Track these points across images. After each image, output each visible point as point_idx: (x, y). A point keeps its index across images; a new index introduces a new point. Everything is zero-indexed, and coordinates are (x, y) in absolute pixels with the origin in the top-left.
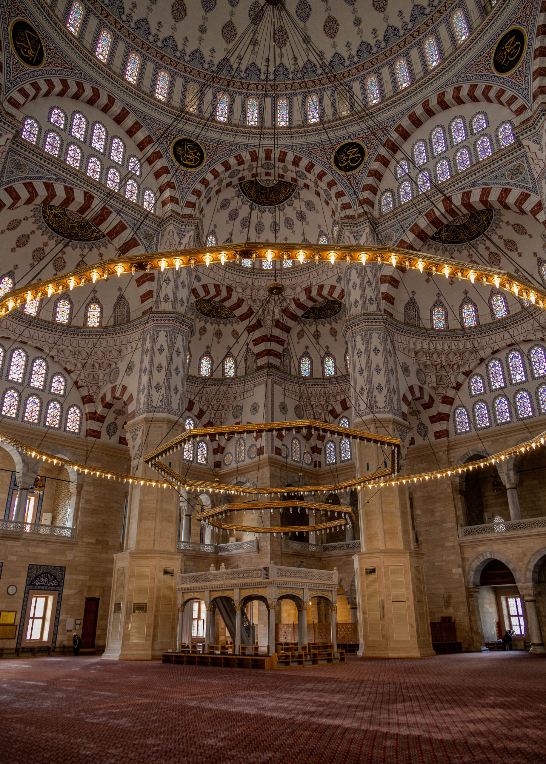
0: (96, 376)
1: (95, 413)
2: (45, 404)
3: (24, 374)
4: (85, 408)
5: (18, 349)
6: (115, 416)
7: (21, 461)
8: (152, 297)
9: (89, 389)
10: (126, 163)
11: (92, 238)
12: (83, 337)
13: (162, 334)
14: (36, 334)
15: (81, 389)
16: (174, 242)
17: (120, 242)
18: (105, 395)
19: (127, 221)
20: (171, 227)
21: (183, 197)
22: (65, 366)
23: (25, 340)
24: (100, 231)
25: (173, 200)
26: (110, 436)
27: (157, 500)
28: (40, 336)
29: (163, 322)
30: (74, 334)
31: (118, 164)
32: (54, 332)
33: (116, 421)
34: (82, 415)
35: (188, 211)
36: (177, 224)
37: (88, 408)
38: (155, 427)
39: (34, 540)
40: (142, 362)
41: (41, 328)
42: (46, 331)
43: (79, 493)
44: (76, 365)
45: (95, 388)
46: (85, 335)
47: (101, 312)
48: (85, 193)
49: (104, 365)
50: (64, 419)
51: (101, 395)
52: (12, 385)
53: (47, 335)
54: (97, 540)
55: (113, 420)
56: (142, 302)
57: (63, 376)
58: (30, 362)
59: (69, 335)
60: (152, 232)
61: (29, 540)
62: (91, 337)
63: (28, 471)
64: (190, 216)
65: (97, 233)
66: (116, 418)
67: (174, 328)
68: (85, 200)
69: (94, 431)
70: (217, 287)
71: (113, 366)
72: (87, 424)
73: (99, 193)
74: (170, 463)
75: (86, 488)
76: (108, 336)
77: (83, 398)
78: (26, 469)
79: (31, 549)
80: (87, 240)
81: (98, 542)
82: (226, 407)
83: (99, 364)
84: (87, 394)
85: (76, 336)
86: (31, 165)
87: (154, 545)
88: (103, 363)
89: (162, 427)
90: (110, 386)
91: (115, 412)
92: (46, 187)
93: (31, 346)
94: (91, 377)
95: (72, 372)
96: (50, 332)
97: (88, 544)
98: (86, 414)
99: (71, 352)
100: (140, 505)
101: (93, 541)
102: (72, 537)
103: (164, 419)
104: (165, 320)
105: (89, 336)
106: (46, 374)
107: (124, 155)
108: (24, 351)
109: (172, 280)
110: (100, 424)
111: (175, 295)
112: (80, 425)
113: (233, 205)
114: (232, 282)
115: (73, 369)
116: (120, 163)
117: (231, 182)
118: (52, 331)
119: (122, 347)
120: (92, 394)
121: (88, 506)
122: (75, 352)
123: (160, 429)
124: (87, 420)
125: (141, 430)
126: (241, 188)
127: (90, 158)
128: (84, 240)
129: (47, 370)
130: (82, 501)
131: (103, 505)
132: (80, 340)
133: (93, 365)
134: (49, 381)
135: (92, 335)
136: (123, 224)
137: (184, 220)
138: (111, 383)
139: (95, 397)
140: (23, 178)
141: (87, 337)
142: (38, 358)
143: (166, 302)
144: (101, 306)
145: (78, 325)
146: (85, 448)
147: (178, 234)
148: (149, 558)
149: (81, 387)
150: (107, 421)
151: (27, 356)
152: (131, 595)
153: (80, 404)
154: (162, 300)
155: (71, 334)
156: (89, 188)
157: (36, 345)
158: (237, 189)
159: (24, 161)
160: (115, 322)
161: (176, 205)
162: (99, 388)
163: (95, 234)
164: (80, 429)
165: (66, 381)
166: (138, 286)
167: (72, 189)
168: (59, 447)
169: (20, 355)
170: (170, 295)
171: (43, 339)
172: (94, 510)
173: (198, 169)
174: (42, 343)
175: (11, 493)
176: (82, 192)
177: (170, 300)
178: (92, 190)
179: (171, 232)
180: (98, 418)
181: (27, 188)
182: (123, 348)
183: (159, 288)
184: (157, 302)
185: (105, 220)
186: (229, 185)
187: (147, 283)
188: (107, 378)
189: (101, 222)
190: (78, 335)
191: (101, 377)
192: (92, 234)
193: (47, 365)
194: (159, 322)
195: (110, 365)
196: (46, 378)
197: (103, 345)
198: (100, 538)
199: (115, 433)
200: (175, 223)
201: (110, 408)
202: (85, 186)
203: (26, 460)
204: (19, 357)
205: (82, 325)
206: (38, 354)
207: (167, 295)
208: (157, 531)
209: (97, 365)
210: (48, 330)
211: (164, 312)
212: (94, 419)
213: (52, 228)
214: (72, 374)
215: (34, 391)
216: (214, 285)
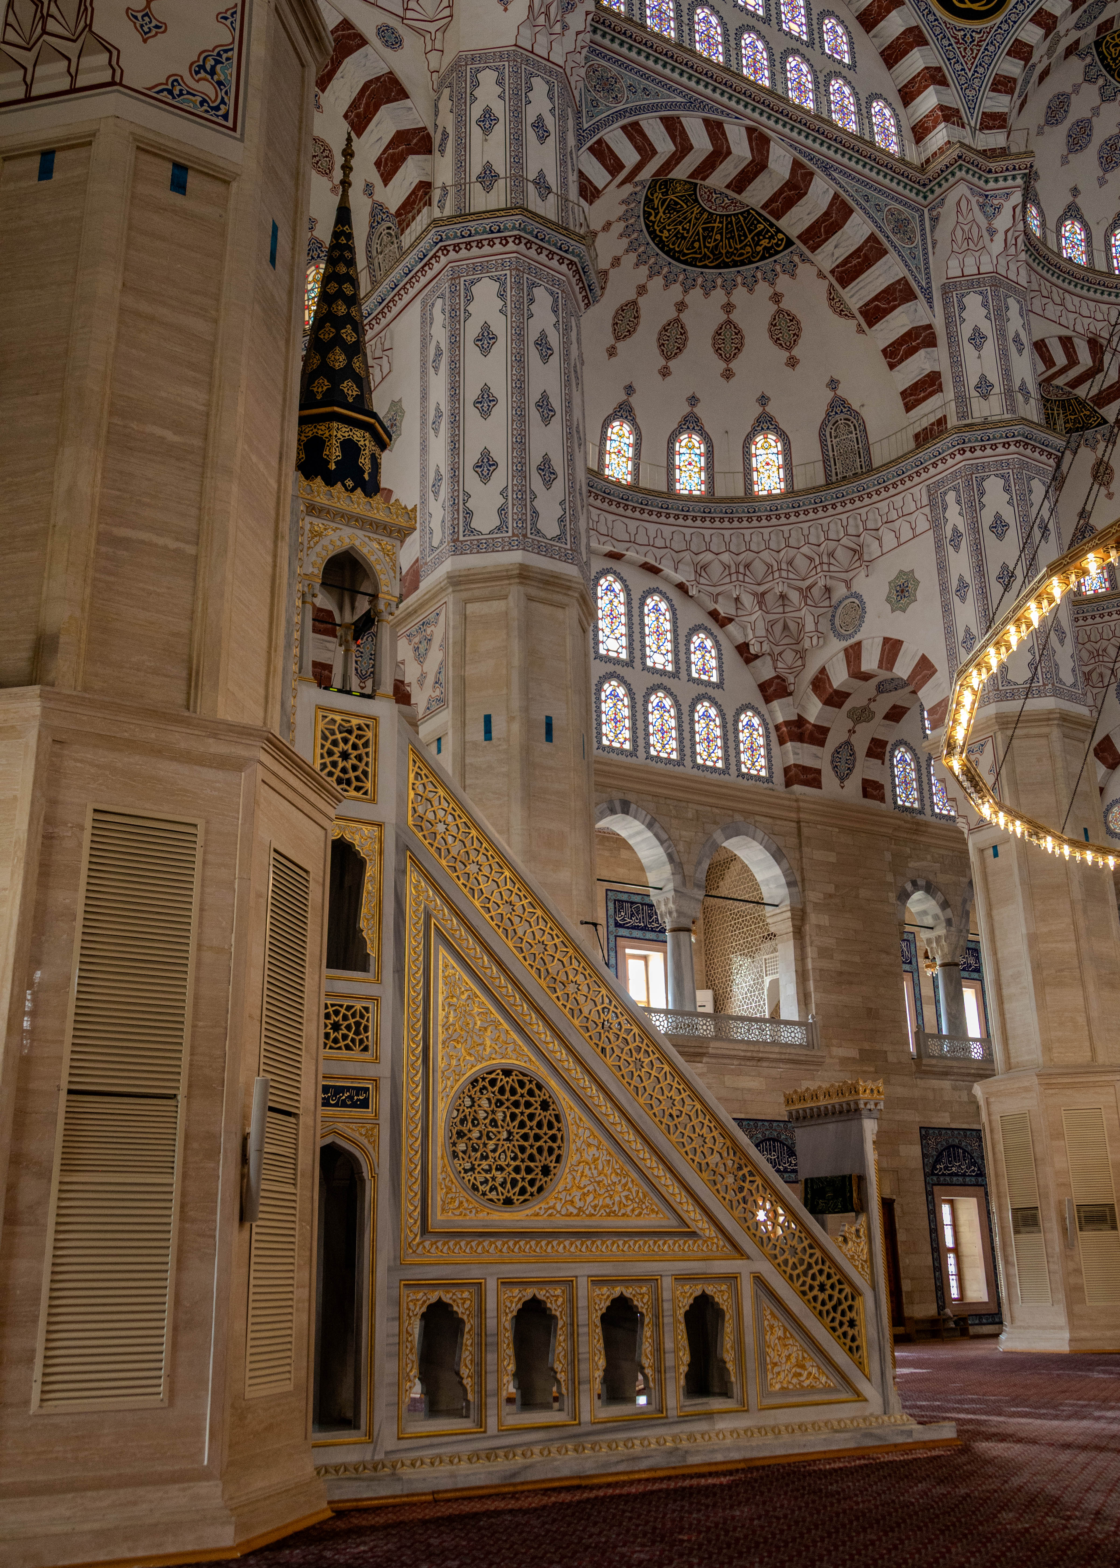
0: (792, 626)
1: (801, 721)
2: (685, 709)
3: (630, 636)
4: (771, 712)
5: (604, 573)
6: (850, 724)
7: (665, 858)
8: (940, 389)
9: (775, 661)
10: (816, 36)
11: (755, 253)
12: (755, 523)
13: (994, 486)
14: (642, 531)
15: (758, 662)
16: (975, 230)
17: (838, 252)
18: (823, 670)
19: (851, 193)
20: (962, 189)
21: (971, 105)
22: (712, 606)
23: (619, 548)
24: (779, 231)
25: (948, 114)
26: (842, 779)
27: (1076, 930)
28: (652, 534)
29: (989, 451)
30: (731, 520)
31: (802, 42)
32: (681, 521)
33: (853, 740)
34: (766, 729)
35: (995, 139)
36: (975, 180)
37: (781, 711)
38: (1027, 736)
39: (734, 1057)
40: (942, 567)
41: (651, 513)
42: (663, 519)
43: (799, 933)
44: (737, 599)
45: (789, 656)
46: (759, 519)
47: (787, 453)
48: (750, 130)
49: (816, 591)
50: (731, 744)
51: (811, 671)
52: (610, 668)
53: (667, 531)
54: (861, 1051)
55: (844, 737)
56: (908, 408)
57: (710, 634)
58: (635, 604)
59: (717, 524)
60: (907, 212)
61: (724, 1056)
62: (774, 521)
63: (684, 884)
64: (1003, 153)
65: (772, 237)
66: (852, 731)
67: (1023, 466)
68: (752, 150)
69: (805, 769)
70: (1066, 343)
71: (840, 591)
72: (784, 754)
73: (779, 127)
74: (1086, 830)
75: (813, 918)
76: (821, 514)
77: (763, 687)
78: (678, 877)
79: (729, 1080)
80: (743, 264)
81: (866, 1056)
82: (1095, 676)
83: (800, 589)
84: (773, 674)
85: (736, 524)
86: (630, 78)
87: (1093, 1050)
88: (810, 588)
89: (1047, 736)
90: (837, 646)
91: (851, 714)
92: (667, 128)
93: (631, 563)
94: (778, 628)
95: (730, 620)
96: (671, 520)
97: (844, 1061)
98: (777, 728)
99: (726, 567)
100: (1030, 947)
101: (853, 1053)
102: (810, 1045)
103: (1051, 712)
104: (994, 447)
105: (769, 518)
106: (675, 631)
107: (808, 15)
108: (619, 578)
109: (989, 334)
110: (814, 749)
111: (1007, 373)
112: (769, 757)
113: (1079, 109)
114: (1100, 325)
115: (732, 612)
116: (805, 37)
117: (1077, 42)
118: (677, 517)
119: (867, 538)
120: (783, 672)
121: (825, 964)
122: (737, 565)
123: (1043, 741)
124: (782, 742)
125: (989, 748)
126: (1100, 53)
127: (741, 38)
128: (735, 266)
129: (674, 621)
130: (810, 952)
131: (857, 959)
132: (747, 532)
133: (783, 597)
134: (682, 648)
135: (778, 517)
136: (843, 202)
137: (992, 165)
138: (840, 637)
139: (791, 679)
140: (621, 114)
141: (764, 522)
142: (650, 592)
143: (985, 397)
144: (783, 436)
145: (732, 494)
146: (793, 815)
147: (982, 206)
148: (1095, 1085)
149: (756, 657)
150: (833, 741)
151: (627, 589)
152: (1067, 1185)
153: (758, 701)
154: (974, 393)
155: (722, 520)
156: (756, 115)
157: (642, 559)
158: (1088, 60)
159: (614, 69)
160: (827, 475)
161: (958, 130)
162: (802, 654)
163: (765, 243)
164: (770, 767)
165: (717, 645)
166: (892, 366)
167: (720, 125)
168: (738, 817)
169: (610, 589)
170: (994, 377)
171: (659, 543)
172: (841, 973)
173: (998, 19)
174: (659, 553)
175: (612, 944)
176: (743, 130)
177: (996, 390)
178: (764, 119)
179: (964, 203)
180: (811, 734)
181: (631, 138)
182: (869, 539)
183: (956, 361)
184: (962, 400)
185: (801, 196)
186: (1071, 50)
187: (922, 352)
188: (824, 626)
189: (790, 203)
190: (740, 520)
191: (810, 626)
192: (757, 244)
193: (672, 609)
194: (978, 453)
195: (828, 590)
196: (675, 641)
197: (813, 540)
198: (866, 1046)
199: (850, 770)
200: (969, 177)
201: (839, 706)
202: (748, 111)
203: (676, 856)
204: (611, 596)
205: (741, 493)
206: (651, 581)
207: (983, 378)
208: (1094, 1014)
209: (794, 596)
210: (668, 516)
211: (986, 424)
212: (800, 738)
213: (661, 245)
214: (730, 627)
215: (657, 679)
216: (1060, 338)
